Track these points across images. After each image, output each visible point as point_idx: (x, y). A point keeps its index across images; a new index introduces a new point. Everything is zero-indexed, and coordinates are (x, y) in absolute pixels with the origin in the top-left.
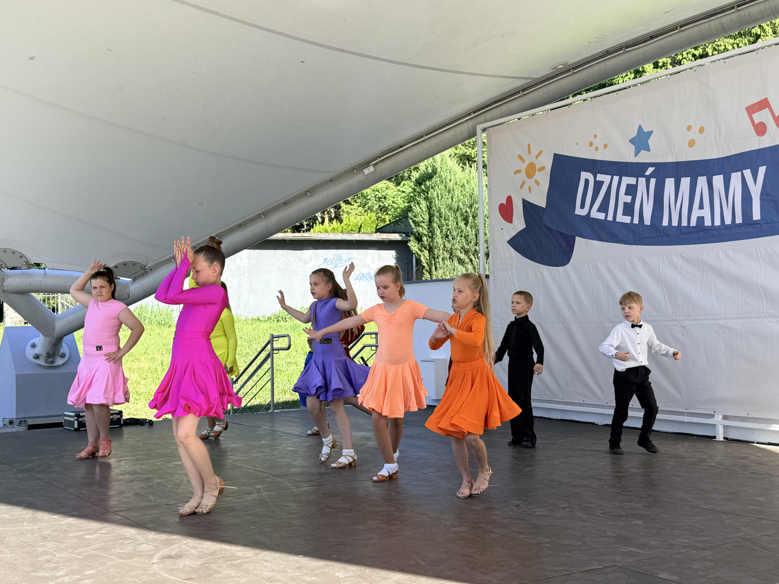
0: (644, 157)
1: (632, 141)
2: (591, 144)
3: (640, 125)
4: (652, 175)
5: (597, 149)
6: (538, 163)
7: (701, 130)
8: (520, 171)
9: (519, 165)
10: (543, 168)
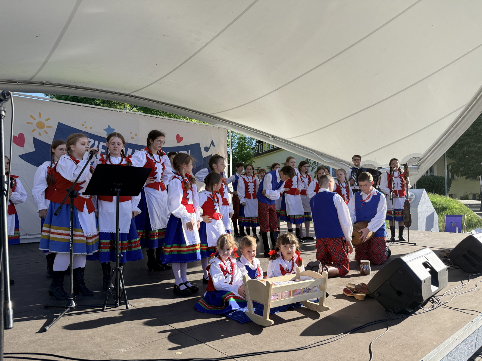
2: (83, 125)
3: (109, 125)
5: (86, 128)
6: (47, 124)
7: (136, 135)
8: (31, 124)
9: (31, 120)
10: (51, 127)
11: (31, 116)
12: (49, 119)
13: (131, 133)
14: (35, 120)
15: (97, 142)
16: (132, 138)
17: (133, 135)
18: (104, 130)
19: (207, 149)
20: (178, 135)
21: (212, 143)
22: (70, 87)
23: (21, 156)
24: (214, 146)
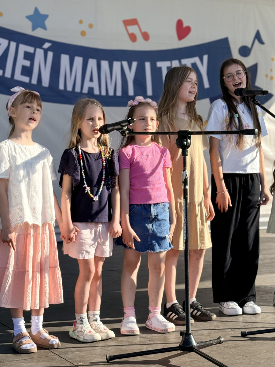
3: (36, 7)
4: (49, 49)
7: (91, 26)
13: (81, 22)
15: (13, 45)
16: (83, 33)
17: (84, 27)
18: (28, 17)
19: (245, 51)
20: (180, 23)
21: (258, 37)
24: (261, 42)
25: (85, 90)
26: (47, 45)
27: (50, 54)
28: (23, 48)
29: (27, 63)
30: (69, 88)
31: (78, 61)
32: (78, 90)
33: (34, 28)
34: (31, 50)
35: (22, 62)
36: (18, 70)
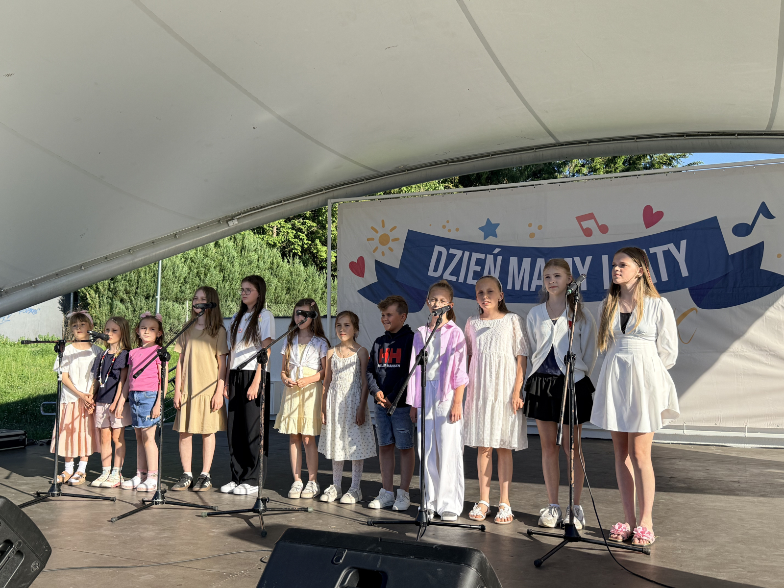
0: (491, 241)
1: (481, 229)
2: (444, 227)
3: (488, 219)
4: (498, 254)
5: (449, 231)
6: (392, 235)
7: (540, 228)
8: (372, 239)
9: (372, 234)
10: (397, 239)
11: (373, 228)
12: (395, 228)
13: (530, 225)
14: (377, 232)
15: (467, 254)
16: (532, 235)
17: (534, 229)
18: (480, 228)
20: (648, 210)
21: (763, 211)
22: (449, 162)
23: (363, 292)
24: (770, 216)
25: (533, 289)
26: (497, 251)
27: (500, 258)
28: (476, 256)
29: (478, 269)
30: (517, 288)
31: (527, 261)
32: (525, 288)
33: (485, 238)
34: (482, 256)
35: (474, 268)
36: (471, 275)
